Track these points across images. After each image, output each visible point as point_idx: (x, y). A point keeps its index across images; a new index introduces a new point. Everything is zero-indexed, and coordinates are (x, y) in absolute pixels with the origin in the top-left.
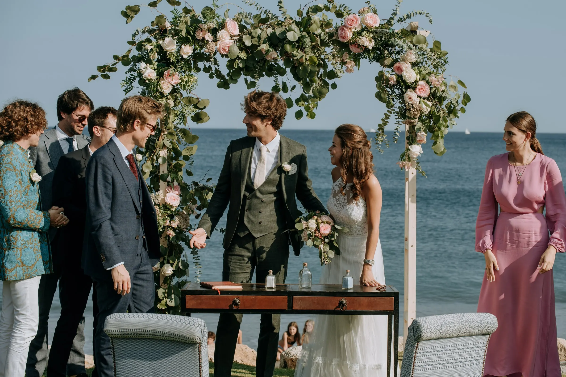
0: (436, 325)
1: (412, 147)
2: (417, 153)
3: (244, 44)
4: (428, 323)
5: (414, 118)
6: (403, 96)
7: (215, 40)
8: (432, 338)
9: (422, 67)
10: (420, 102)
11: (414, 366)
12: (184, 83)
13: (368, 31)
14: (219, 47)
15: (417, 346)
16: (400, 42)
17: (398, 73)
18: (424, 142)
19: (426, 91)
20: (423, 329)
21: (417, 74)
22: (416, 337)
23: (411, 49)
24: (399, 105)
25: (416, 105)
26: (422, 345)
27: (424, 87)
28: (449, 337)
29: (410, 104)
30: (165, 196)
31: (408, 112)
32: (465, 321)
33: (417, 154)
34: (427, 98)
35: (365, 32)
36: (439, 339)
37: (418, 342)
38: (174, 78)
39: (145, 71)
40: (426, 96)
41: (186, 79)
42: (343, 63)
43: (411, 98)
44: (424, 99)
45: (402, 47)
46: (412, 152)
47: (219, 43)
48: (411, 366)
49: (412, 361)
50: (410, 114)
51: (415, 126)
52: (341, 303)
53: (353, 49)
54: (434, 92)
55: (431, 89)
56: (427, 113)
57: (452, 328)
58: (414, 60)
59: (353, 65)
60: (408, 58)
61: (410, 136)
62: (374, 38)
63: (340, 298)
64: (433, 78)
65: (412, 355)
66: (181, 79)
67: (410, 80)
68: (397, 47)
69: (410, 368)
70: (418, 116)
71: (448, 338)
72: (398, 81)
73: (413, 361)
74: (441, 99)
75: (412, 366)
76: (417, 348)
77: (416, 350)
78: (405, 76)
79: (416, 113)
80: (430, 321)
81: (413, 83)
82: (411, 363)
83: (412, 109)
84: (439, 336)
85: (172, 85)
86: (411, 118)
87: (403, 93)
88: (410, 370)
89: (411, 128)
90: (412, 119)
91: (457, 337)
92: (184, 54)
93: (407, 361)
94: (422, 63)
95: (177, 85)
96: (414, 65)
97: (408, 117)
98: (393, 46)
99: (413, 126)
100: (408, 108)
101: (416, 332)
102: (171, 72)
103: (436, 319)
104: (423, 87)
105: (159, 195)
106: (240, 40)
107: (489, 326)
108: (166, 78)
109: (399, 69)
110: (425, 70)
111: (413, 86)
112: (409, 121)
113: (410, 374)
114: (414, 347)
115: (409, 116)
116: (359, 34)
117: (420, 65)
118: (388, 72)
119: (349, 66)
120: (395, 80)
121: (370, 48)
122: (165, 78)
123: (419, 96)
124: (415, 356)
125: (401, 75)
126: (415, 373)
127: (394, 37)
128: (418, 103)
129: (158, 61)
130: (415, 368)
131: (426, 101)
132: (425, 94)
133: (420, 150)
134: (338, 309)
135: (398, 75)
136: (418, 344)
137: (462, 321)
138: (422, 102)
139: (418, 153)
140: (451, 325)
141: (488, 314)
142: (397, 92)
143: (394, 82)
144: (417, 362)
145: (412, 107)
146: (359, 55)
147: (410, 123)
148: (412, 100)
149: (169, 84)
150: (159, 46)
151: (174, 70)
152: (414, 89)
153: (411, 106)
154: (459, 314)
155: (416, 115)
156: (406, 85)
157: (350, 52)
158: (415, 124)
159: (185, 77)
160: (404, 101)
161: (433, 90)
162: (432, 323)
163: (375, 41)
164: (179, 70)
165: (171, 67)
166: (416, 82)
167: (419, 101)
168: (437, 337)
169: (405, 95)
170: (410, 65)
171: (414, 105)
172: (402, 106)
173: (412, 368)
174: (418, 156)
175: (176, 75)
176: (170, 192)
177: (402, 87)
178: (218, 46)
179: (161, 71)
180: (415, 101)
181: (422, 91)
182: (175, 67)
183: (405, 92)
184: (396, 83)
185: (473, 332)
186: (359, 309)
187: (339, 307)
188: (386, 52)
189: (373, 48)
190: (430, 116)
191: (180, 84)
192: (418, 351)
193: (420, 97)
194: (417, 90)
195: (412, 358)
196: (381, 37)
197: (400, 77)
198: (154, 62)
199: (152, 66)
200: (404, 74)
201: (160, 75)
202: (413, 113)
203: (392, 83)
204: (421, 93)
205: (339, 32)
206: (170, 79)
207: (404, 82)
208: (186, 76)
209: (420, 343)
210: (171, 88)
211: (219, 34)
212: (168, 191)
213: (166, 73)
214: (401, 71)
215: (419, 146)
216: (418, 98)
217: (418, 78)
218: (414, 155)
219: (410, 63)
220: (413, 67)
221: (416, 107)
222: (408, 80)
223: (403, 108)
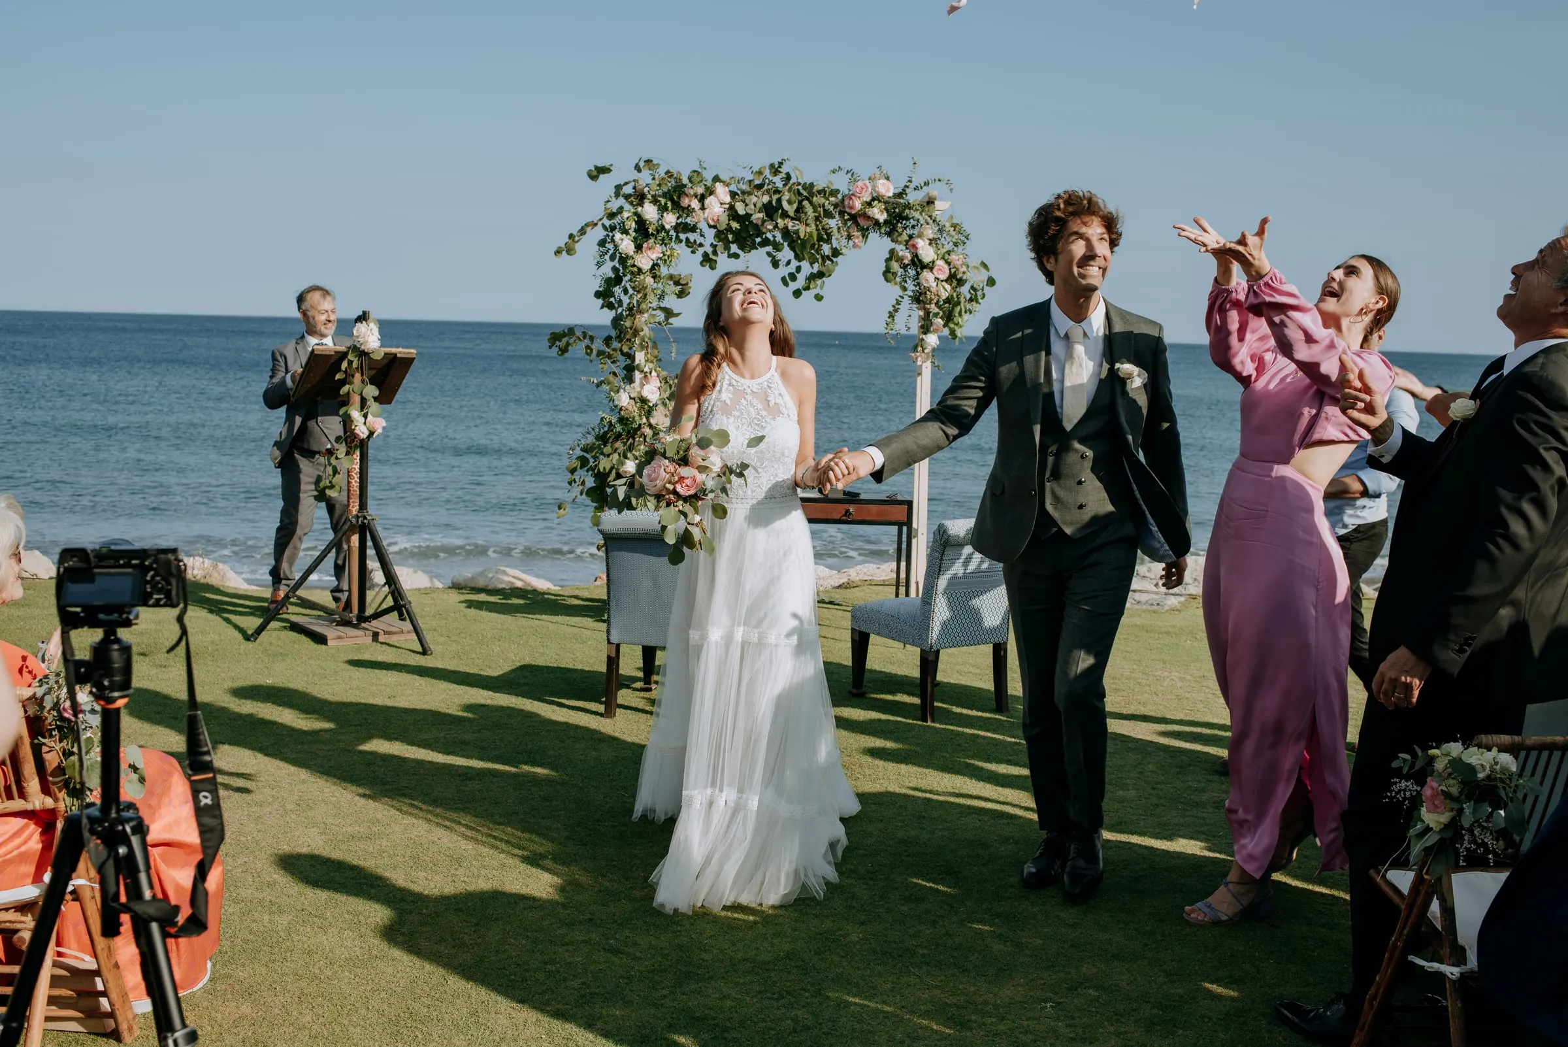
1: (926, 337)
3: (736, 212)
5: (930, 303)
6: (917, 278)
7: (703, 208)
9: (941, 245)
10: (936, 286)
12: (666, 258)
13: (880, 201)
16: (917, 215)
17: (913, 251)
18: (941, 331)
19: (944, 273)
21: (934, 253)
23: (928, 224)
24: (914, 288)
25: (932, 288)
27: (942, 267)
29: (926, 287)
30: (642, 388)
31: (922, 296)
33: (932, 345)
34: (946, 281)
35: (876, 202)
38: (654, 251)
39: (620, 243)
40: (945, 278)
41: (668, 253)
42: (850, 237)
43: (927, 280)
44: (942, 281)
45: (918, 220)
46: (926, 342)
47: (707, 211)
50: (925, 298)
51: (931, 312)
52: (848, 511)
53: (861, 221)
54: (953, 273)
55: (950, 269)
56: (944, 298)
58: (931, 236)
59: (861, 241)
60: (925, 233)
61: (924, 323)
62: (886, 209)
63: (846, 506)
64: (953, 257)
66: (662, 253)
67: (927, 260)
68: (912, 221)
70: (934, 301)
72: (912, 260)
74: (961, 282)
78: (921, 255)
79: (931, 297)
81: (930, 262)
83: (927, 293)
85: (652, 260)
87: (918, 274)
89: (926, 314)
90: (927, 304)
92: (666, 224)
94: (940, 240)
95: (658, 260)
96: (932, 241)
97: (923, 301)
98: (907, 218)
99: (928, 313)
100: (923, 291)
102: (650, 245)
104: (940, 268)
105: (634, 388)
106: (732, 208)
108: (645, 252)
109: (914, 246)
110: (943, 248)
111: (930, 267)
112: (924, 306)
115: (925, 300)
116: (869, 204)
117: (939, 242)
118: (901, 249)
119: (857, 241)
120: (910, 258)
121: (881, 220)
122: (643, 251)
123: (937, 279)
125: (916, 253)
127: (910, 208)
128: (934, 286)
129: (637, 231)
131: (944, 283)
132: (943, 276)
133: (936, 340)
134: (844, 518)
135: (913, 253)
138: (939, 285)
139: (934, 344)
142: (912, 272)
145: (928, 291)
146: (867, 229)
147: (925, 309)
148: (928, 282)
149: (648, 259)
150: (636, 214)
151: (654, 243)
152: (931, 269)
153: (926, 289)
155: (931, 300)
156: (922, 264)
157: (857, 225)
158: (930, 310)
159: (666, 251)
160: (919, 284)
161: (953, 270)
163: (887, 212)
164: (660, 242)
165: (650, 239)
166: (933, 262)
167: (936, 283)
169: (920, 276)
170: (927, 242)
171: (930, 289)
172: (917, 288)
174: (933, 347)
175: (656, 249)
176: (647, 384)
177: (917, 267)
178: (706, 215)
179: (640, 243)
180: (931, 284)
181: (939, 272)
182: (656, 238)
183: (921, 273)
184: (910, 262)
186: (868, 518)
188: (899, 225)
189: (886, 222)
190: (948, 300)
191: (661, 259)
194: (934, 271)
196: (895, 208)
197: (915, 256)
198: (630, 232)
199: (628, 237)
200: (920, 252)
201: (639, 248)
202: (928, 297)
203: (906, 262)
204: (938, 274)
205: (846, 202)
206: (649, 253)
207: (920, 261)
210: (651, 263)
211: (707, 201)
212: (645, 383)
213: (645, 245)
214: (917, 248)
215: (935, 335)
216: (935, 280)
217: (936, 257)
218: (929, 346)
219: (927, 240)
220: (931, 244)
221: (933, 290)
222: (924, 260)
223: (918, 291)
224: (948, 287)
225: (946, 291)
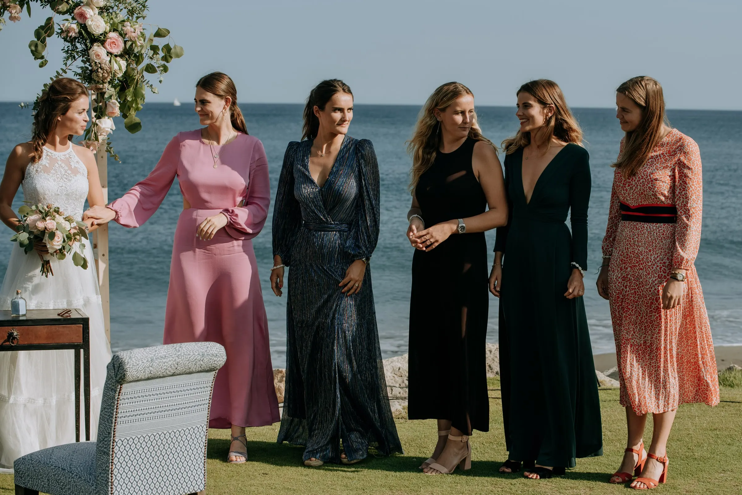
0: (145, 361)
1: (100, 122)
2: (107, 129)
4: (133, 359)
5: (104, 83)
6: (88, 53)
8: (140, 378)
9: (114, 13)
10: (110, 62)
11: (116, 417)
15: (120, 390)
17: (81, 21)
18: (117, 114)
19: (118, 46)
20: (128, 366)
21: (106, 23)
22: (117, 378)
24: (83, 65)
25: (105, 64)
26: (126, 388)
27: (116, 40)
28: (162, 376)
29: (97, 63)
31: (94, 74)
32: (182, 354)
33: (107, 131)
34: (121, 56)
36: (148, 379)
37: (121, 385)
40: (119, 53)
42: (5, 7)
43: (99, 55)
44: (116, 56)
46: (101, 128)
48: (112, 417)
49: (113, 410)
50: (98, 76)
51: (105, 93)
52: (11, 335)
54: (129, 47)
55: (125, 42)
57: (166, 364)
58: (102, 4)
59: (18, 11)
60: (95, 1)
61: (98, 106)
63: (9, 329)
64: (128, 28)
65: (114, 403)
67: (97, 31)
69: (112, 421)
70: (109, 80)
71: (160, 377)
72: (80, 33)
73: (115, 410)
75: (114, 417)
76: (119, 393)
77: (119, 395)
78: (90, 26)
79: (106, 75)
80: (136, 356)
81: (101, 35)
82: (113, 414)
83: (100, 70)
84: (150, 375)
86: (98, 82)
87: (88, 48)
88: (112, 423)
89: (99, 95)
90: (101, 84)
91: (173, 375)
93: (106, 412)
94: (112, 8)
96: (103, 10)
97: (95, 81)
99: (101, 94)
100: (95, 68)
101: (118, 371)
103: (144, 353)
104: (114, 40)
107: (215, 359)
109: (82, 15)
110: (116, 17)
111: (101, 40)
112: (96, 86)
113: (111, 429)
114: (115, 391)
115: (96, 79)
117: (111, 11)
118: (67, 20)
119: (13, 11)
120: (77, 31)
123: (109, 53)
124: (117, 404)
125: (85, 24)
126: (118, 427)
128: (108, 62)
130: (118, 420)
131: (118, 59)
132: (117, 50)
133: (112, 125)
134: (7, 343)
135: (81, 25)
136: (121, 388)
137: (179, 354)
138: (113, 61)
139: (109, 130)
140: (164, 361)
141: (212, 344)
142: (80, 47)
143: (76, 33)
144: (120, 412)
145: (100, 68)
147: (98, 89)
148: (100, 58)
152: (103, 43)
153: (99, 66)
154: (175, 345)
155: (106, 78)
156: (91, 37)
158: (104, 90)
160: (88, 60)
161: (129, 44)
162: (139, 358)
166: (105, 34)
167: (109, 59)
168: (146, 376)
169: (90, 51)
170: (97, 11)
171: (103, 65)
172: (87, 65)
173: (114, 420)
174: (108, 133)
177: (86, 40)
180: (104, 59)
181: (113, 46)
183: (91, 48)
184: (77, 35)
185: (193, 369)
186: (36, 342)
187: (8, 340)
190: (125, 79)
192: (121, 397)
193: (111, 54)
194: (107, 45)
195: (114, 406)
197: (84, 27)
200: (89, 23)
202: (101, 75)
203: (73, 34)
204: (112, 49)
207: (90, 33)
209: (124, 386)
214: (85, 18)
215: (110, 120)
216: (108, 55)
217: (108, 29)
218: (103, 132)
219: (97, 8)
220: (100, 13)
221: (106, 67)
222: (95, 31)
223: (87, 68)
224: (123, 63)
225: (120, 69)
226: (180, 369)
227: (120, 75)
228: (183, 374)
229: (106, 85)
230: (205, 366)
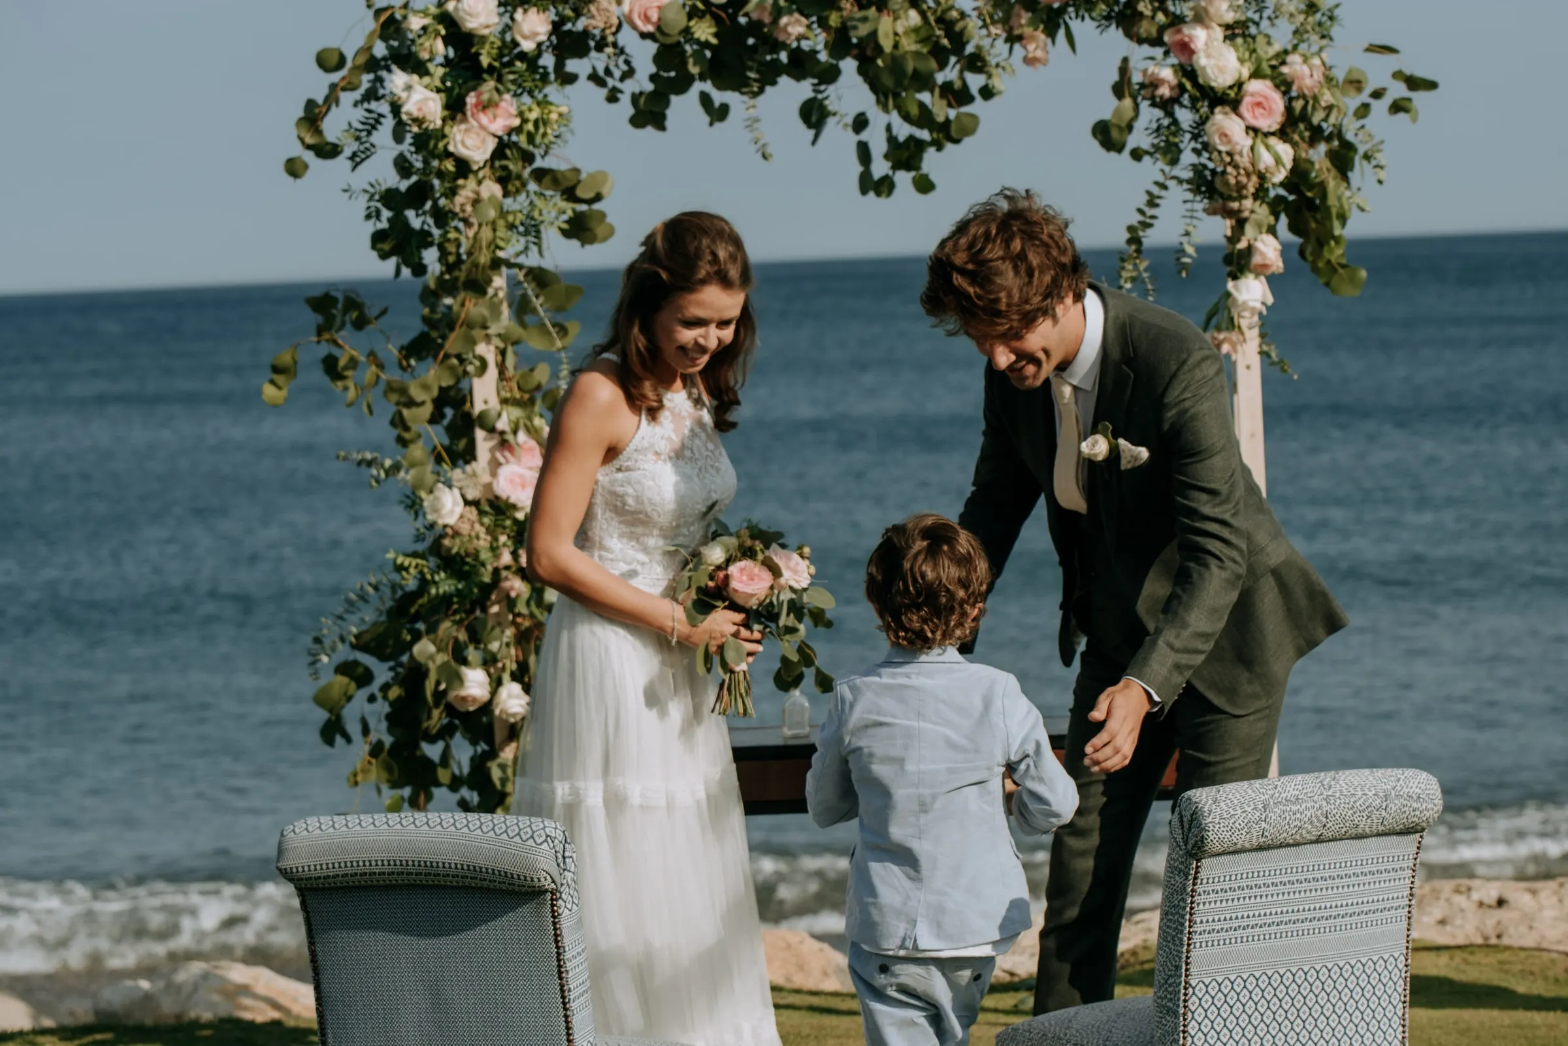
0: (1249, 809)
1: (1236, 287)
2: (1251, 304)
4: (1222, 804)
5: (1241, 197)
6: (1205, 131)
8: (1239, 846)
10: (1252, 148)
11: (1190, 933)
12: (530, 127)
14: (631, 11)
15: (1197, 873)
17: (1182, 60)
18: (1275, 268)
19: (1270, 112)
20: (1209, 820)
21: (1241, 61)
22: (1189, 847)
24: (1194, 159)
25: (1241, 154)
26: (1210, 868)
27: (1266, 98)
29: (1224, 154)
30: (494, 474)
31: (1219, 180)
33: (1253, 307)
34: (1279, 133)
36: (1260, 848)
37: (1198, 861)
38: (499, 111)
39: (408, 97)
40: (1275, 127)
41: (533, 115)
42: (1013, 39)
43: (1226, 135)
44: (1267, 135)
46: (1235, 300)
48: (1182, 932)
49: (1183, 916)
50: (1227, 183)
51: (1245, 220)
54: (1300, 112)
55: (1287, 103)
56: (1276, 180)
57: (1299, 815)
58: (1230, 17)
59: (1041, 45)
60: (1214, 10)
61: (1233, 251)
64: (1295, 66)
65: (1184, 900)
66: (521, 114)
67: (1222, 80)
69: (1181, 940)
70: (1252, 190)
71: (1289, 845)
72: (1184, 87)
73: (1188, 917)
75: (1186, 932)
76: (1195, 878)
77: (1194, 884)
78: (1204, 68)
79: (1244, 180)
80: (1230, 797)
81: (1231, 87)
82: (1183, 925)
83: (1229, 169)
84: (1262, 840)
85: (495, 136)
86: (1228, 197)
87: (1201, 120)
88: (1182, 945)
89: (1235, 226)
90: (1234, 200)
91: (1318, 841)
92: (525, 37)
93: (1170, 920)
94: (1257, 24)
95: (509, 134)
96: (1234, 32)
97: (1221, 194)
99: (1239, 222)
100: (1217, 165)
101: (1190, 829)
102: (485, 97)
103: (1250, 792)
104: (1260, 99)
105: (474, 475)
108: (473, 115)
109: (1185, 48)
110: (1266, 45)
111: (1230, 99)
112: (1221, 206)
113: (1180, 958)
114: (1187, 875)
115: (1222, 189)
117: (1253, 30)
118: (1150, 60)
119: (1033, 47)
120: (1175, 80)
122: (469, 113)
123: (1253, 130)
124: (1192, 903)
125: (1192, 67)
126: (1195, 954)
128: (1246, 151)
129: (448, 62)
130: (1196, 938)
131: (1273, 141)
132: (1271, 121)
133: (1262, 293)
135: (1183, 68)
136: (1197, 867)
138: (1261, 145)
139: (1257, 305)
141: (1410, 772)
142: (1186, 117)
143: (1172, 87)
144: (1198, 920)
145: (1231, 163)
147: (1227, 212)
148: (1228, 143)
149: (483, 133)
150: (443, 18)
151: (497, 90)
152: (1234, 105)
153: (1228, 159)
155: (1245, 187)
156: (1210, 94)
158: (1241, 213)
159: (530, 110)
160: (1205, 146)
161: (1298, 105)
162: (1236, 802)
164: (513, 87)
165: (485, 81)
166: (1239, 85)
167: (1250, 142)
168: (1255, 843)
169: (1206, 127)
170: (1219, 33)
171: (1237, 158)
172: (1203, 160)
173: (1186, 939)
174: (1257, 312)
175: (503, 104)
176: (507, 462)
178: (626, 7)
179: (458, 94)
180: (1237, 144)
181: (1258, 111)
182: (500, 80)
183: (1209, 117)
191: (518, 130)
192: (1200, 889)
193: (1255, 130)
194: (1244, 108)
195: (1184, 908)
197: (1188, 72)
198: (431, 67)
199: (426, 80)
200: (1202, 61)
201: (455, 108)
202: (1233, 181)
203: (1165, 91)
204: (1257, 118)
206: (484, 119)
207: (1203, 85)
208: (535, 107)
209: (1205, 862)
210: (492, 144)
212: (502, 460)
213: (471, 99)
214: (1192, 52)
215: (1261, 282)
216: (1247, 133)
217: (1246, 73)
218: (1244, 310)
219: (1220, 25)
220: (1230, 38)
221: (1244, 161)
222: (1215, 81)
223: (1205, 167)
224: (1286, 151)
225: (1278, 161)
226: (1333, 828)
227: (1280, 176)
228: (1341, 839)
229: (1248, 203)
230: (1390, 823)
